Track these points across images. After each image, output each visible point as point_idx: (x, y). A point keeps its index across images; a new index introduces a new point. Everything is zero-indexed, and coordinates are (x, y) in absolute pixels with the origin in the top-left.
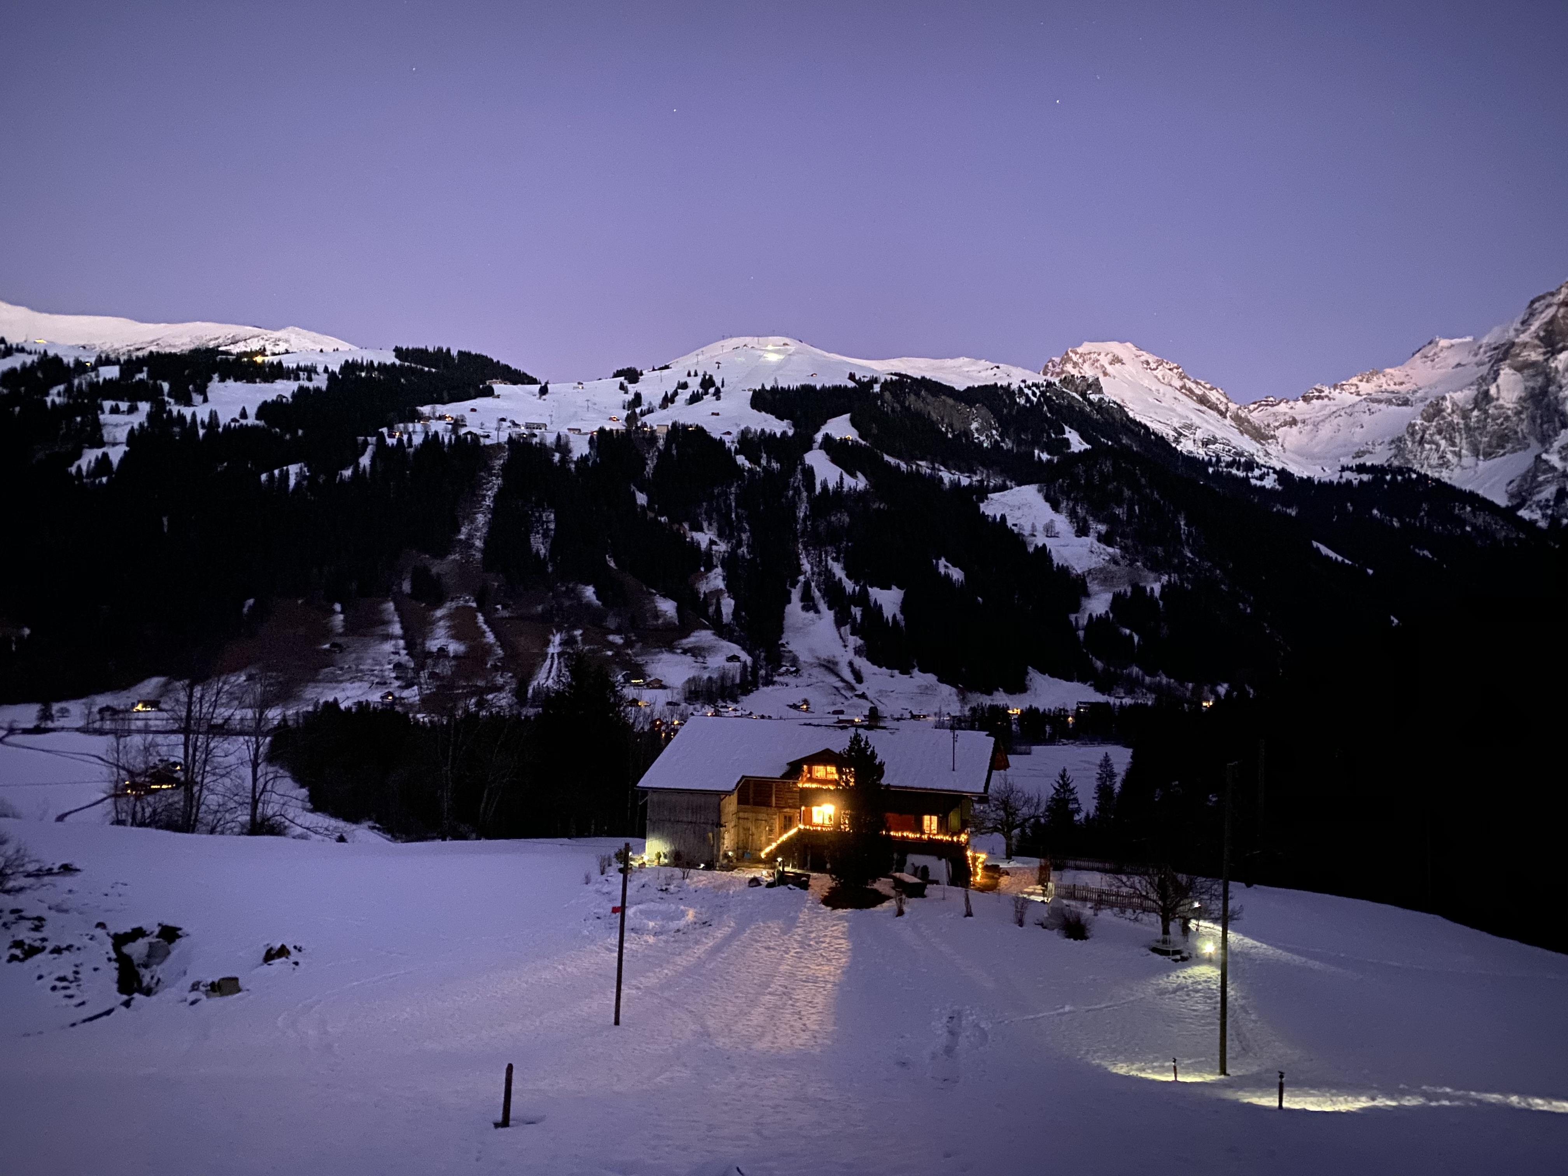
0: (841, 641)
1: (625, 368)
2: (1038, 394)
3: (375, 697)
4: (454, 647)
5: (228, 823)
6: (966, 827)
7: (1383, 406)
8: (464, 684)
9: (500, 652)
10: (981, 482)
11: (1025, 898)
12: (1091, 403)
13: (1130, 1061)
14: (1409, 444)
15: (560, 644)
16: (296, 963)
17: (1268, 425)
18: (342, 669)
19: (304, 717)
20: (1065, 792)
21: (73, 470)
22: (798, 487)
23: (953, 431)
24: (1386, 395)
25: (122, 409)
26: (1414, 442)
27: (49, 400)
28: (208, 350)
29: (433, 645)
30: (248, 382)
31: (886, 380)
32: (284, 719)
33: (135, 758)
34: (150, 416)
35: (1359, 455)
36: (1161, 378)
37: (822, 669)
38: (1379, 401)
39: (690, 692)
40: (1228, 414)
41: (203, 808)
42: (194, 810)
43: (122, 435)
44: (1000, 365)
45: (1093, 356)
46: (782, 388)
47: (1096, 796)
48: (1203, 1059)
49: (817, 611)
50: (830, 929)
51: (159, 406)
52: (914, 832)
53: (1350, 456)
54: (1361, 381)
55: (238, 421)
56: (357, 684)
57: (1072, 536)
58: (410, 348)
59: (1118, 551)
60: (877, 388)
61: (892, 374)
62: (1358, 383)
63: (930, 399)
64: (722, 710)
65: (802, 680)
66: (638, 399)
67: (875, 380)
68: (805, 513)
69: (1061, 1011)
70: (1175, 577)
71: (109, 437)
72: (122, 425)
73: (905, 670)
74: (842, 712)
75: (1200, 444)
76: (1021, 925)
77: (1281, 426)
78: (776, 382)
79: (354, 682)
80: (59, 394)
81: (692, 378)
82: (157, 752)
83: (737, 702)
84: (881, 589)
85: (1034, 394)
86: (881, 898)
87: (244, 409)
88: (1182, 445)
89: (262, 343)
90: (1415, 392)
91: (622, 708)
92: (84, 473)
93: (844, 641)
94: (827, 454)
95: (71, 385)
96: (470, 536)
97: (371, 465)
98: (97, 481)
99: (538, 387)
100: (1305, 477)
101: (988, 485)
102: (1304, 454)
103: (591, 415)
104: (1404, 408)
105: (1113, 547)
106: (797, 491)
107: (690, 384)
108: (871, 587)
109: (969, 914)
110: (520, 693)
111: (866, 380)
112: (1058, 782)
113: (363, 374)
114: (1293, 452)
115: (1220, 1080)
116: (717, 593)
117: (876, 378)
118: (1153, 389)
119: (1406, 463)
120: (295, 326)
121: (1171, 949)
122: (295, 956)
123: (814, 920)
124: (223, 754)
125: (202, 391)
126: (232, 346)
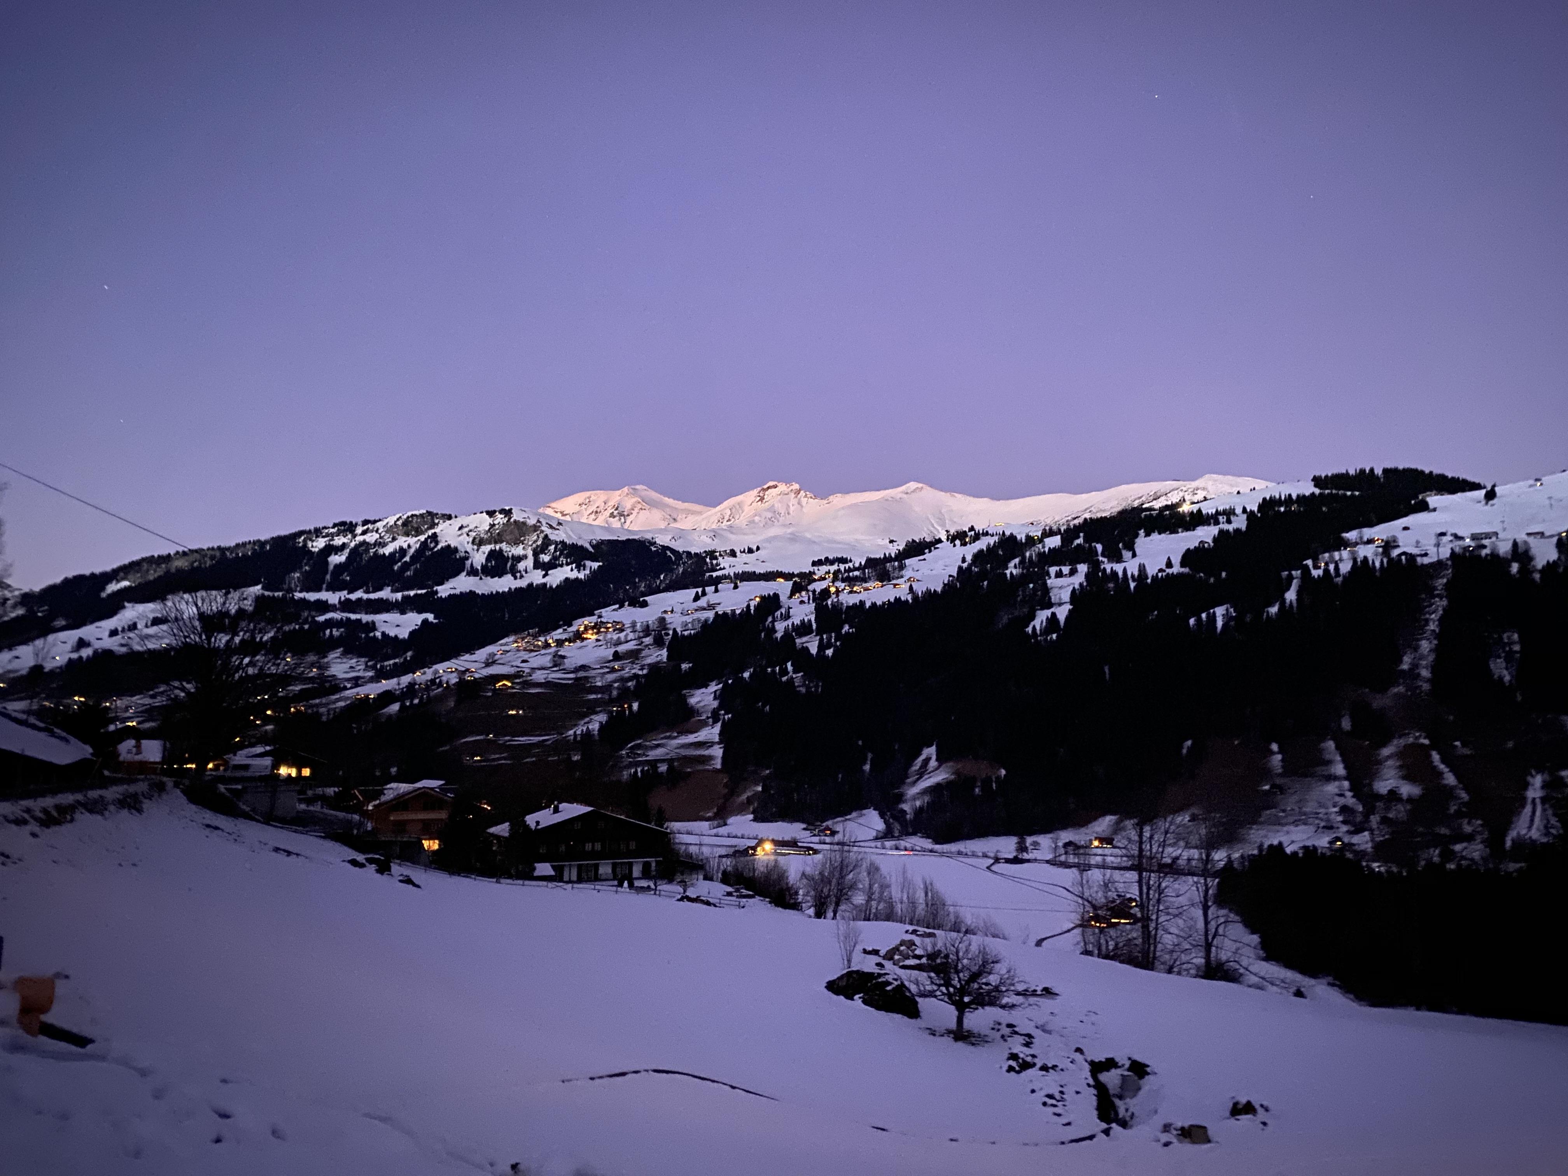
3: (1323, 842)
4: (1407, 790)
5: (1184, 964)
8: (1424, 831)
9: (1464, 795)
15: (1543, 787)
16: (1264, 1124)
18: (1284, 811)
19: (1249, 860)
21: (1029, 630)
25: (1065, 573)
27: (1008, 572)
28: (1134, 509)
29: (1383, 787)
30: (1171, 533)
32: (1230, 862)
33: (1097, 892)
34: (1087, 576)
41: (1160, 946)
42: (1152, 948)
43: (1066, 596)
51: (1095, 566)
55: (1164, 571)
56: (1302, 828)
58: (1330, 475)
71: (1055, 599)
72: (1065, 587)
79: (1297, 826)
80: (1015, 567)
82: (1116, 889)
87: (1169, 558)
89: (1181, 494)
92: (1038, 632)
95: (1024, 557)
96: (1415, 666)
97: (1297, 600)
98: (1049, 638)
99: (1483, 492)
113: (1282, 509)
120: (1211, 473)
122: (1261, 1115)
124: (1174, 894)
125: (1131, 547)
126: (1154, 502)
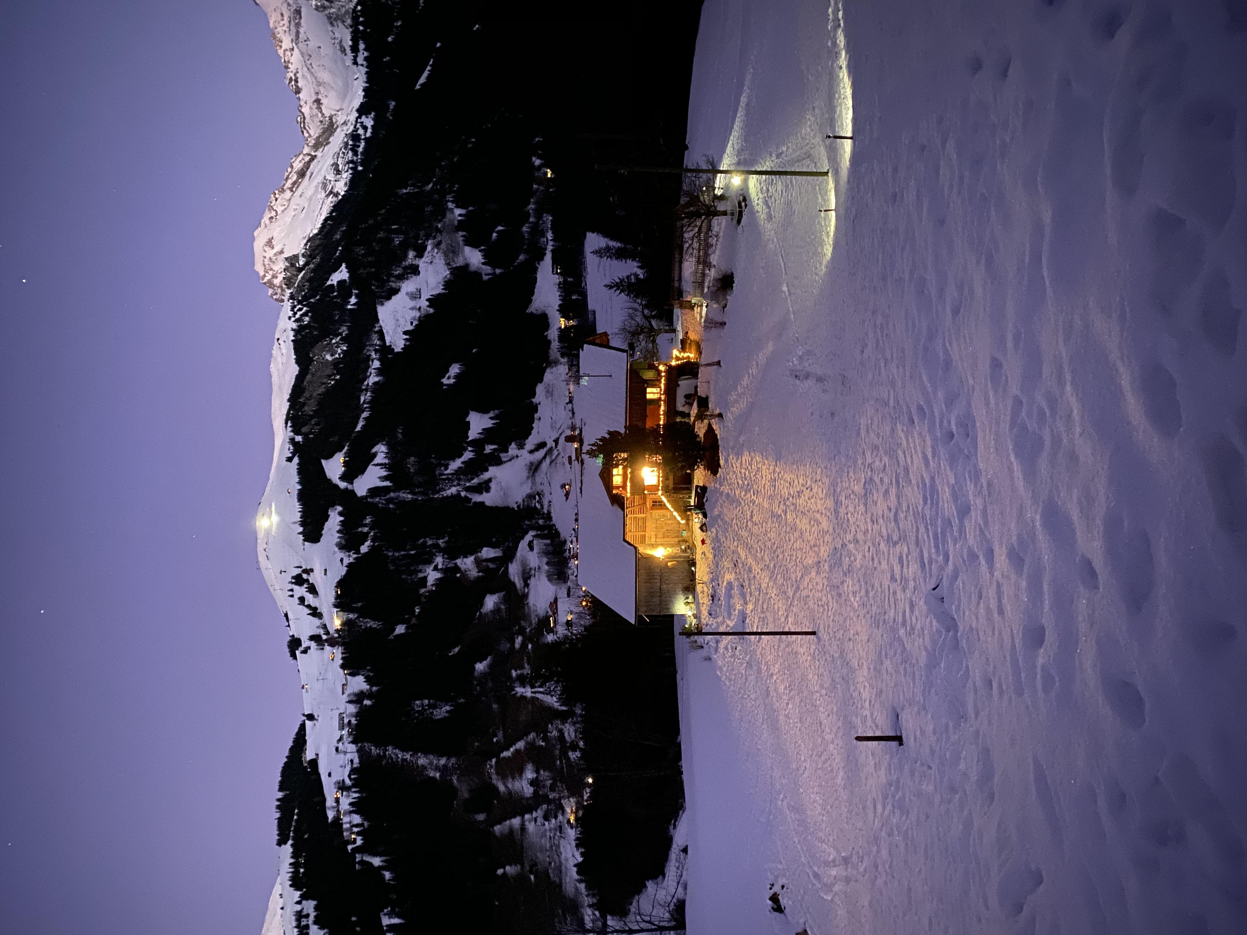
0: (513, 461)
1: (288, 650)
2: (300, 306)
3: (572, 833)
4: (529, 774)
6: (654, 365)
7: (302, 30)
8: (558, 762)
9: (532, 736)
10: (376, 351)
11: (705, 322)
12: (307, 264)
13: (821, 243)
14: (332, 10)
15: (524, 687)
16: (783, 887)
17: (321, 122)
18: (550, 863)
19: (590, 890)
20: (623, 286)
22: (385, 500)
23: (335, 375)
24: (292, 27)
26: (331, 7)
29: (529, 791)
31: (292, 431)
32: (593, 905)
35: (343, 50)
36: (283, 208)
37: (536, 474)
38: (298, 33)
39: (559, 579)
40: (313, 154)
44: (276, 337)
45: (267, 261)
46: (301, 518)
47: (624, 261)
48: (817, 187)
49: (490, 480)
50: (735, 469)
52: (660, 406)
53: (345, 57)
54: (281, 47)
56: (562, 849)
57: (419, 278)
58: (277, 833)
59: (430, 242)
60: (299, 438)
61: (286, 427)
62: (283, 49)
63: (307, 394)
64: (572, 553)
65: (546, 489)
66: (314, 638)
67: (292, 441)
68: (408, 493)
69: (787, 294)
70: (449, 198)
73: (535, 408)
74: (570, 458)
75: (339, 176)
76: (725, 324)
77: (321, 112)
78: (295, 523)
79: (561, 853)
81: (294, 593)
83: (565, 541)
84: (469, 429)
85: (300, 310)
86: (710, 430)
88: (340, 191)
90: (289, 5)
91: (574, 637)
93: (513, 458)
94: (357, 477)
96: (437, 768)
97: (380, 856)
99: (307, 722)
100: (363, 93)
101: (379, 345)
102: (344, 94)
103: (330, 676)
104: (303, 14)
105: (427, 246)
106: (390, 501)
107: (300, 595)
108: (468, 437)
109: (718, 363)
110: (563, 717)
111: (292, 448)
112: (615, 291)
113: (302, 870)
114: (343, 101)
115: (832, 176)
116: (478, 562)
117: (290, 439)
118: (293, 213)
119: (349, 13)
121: (738, 209)
122: (777, 889)
123: (729, 482)
